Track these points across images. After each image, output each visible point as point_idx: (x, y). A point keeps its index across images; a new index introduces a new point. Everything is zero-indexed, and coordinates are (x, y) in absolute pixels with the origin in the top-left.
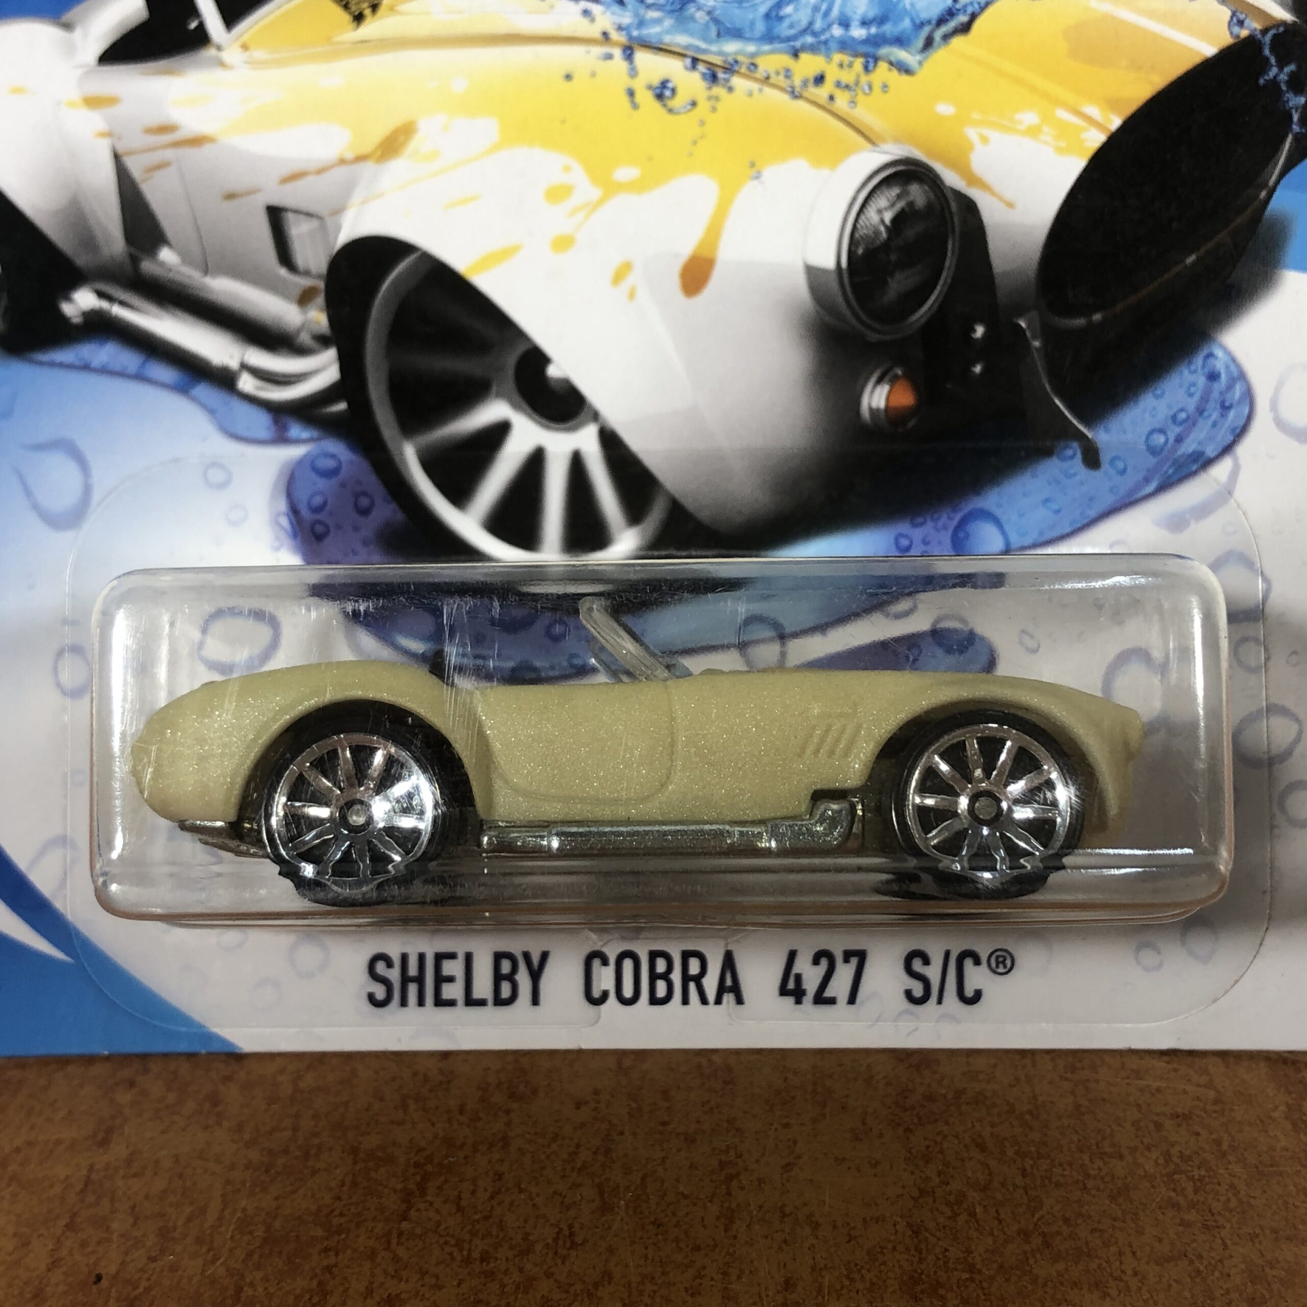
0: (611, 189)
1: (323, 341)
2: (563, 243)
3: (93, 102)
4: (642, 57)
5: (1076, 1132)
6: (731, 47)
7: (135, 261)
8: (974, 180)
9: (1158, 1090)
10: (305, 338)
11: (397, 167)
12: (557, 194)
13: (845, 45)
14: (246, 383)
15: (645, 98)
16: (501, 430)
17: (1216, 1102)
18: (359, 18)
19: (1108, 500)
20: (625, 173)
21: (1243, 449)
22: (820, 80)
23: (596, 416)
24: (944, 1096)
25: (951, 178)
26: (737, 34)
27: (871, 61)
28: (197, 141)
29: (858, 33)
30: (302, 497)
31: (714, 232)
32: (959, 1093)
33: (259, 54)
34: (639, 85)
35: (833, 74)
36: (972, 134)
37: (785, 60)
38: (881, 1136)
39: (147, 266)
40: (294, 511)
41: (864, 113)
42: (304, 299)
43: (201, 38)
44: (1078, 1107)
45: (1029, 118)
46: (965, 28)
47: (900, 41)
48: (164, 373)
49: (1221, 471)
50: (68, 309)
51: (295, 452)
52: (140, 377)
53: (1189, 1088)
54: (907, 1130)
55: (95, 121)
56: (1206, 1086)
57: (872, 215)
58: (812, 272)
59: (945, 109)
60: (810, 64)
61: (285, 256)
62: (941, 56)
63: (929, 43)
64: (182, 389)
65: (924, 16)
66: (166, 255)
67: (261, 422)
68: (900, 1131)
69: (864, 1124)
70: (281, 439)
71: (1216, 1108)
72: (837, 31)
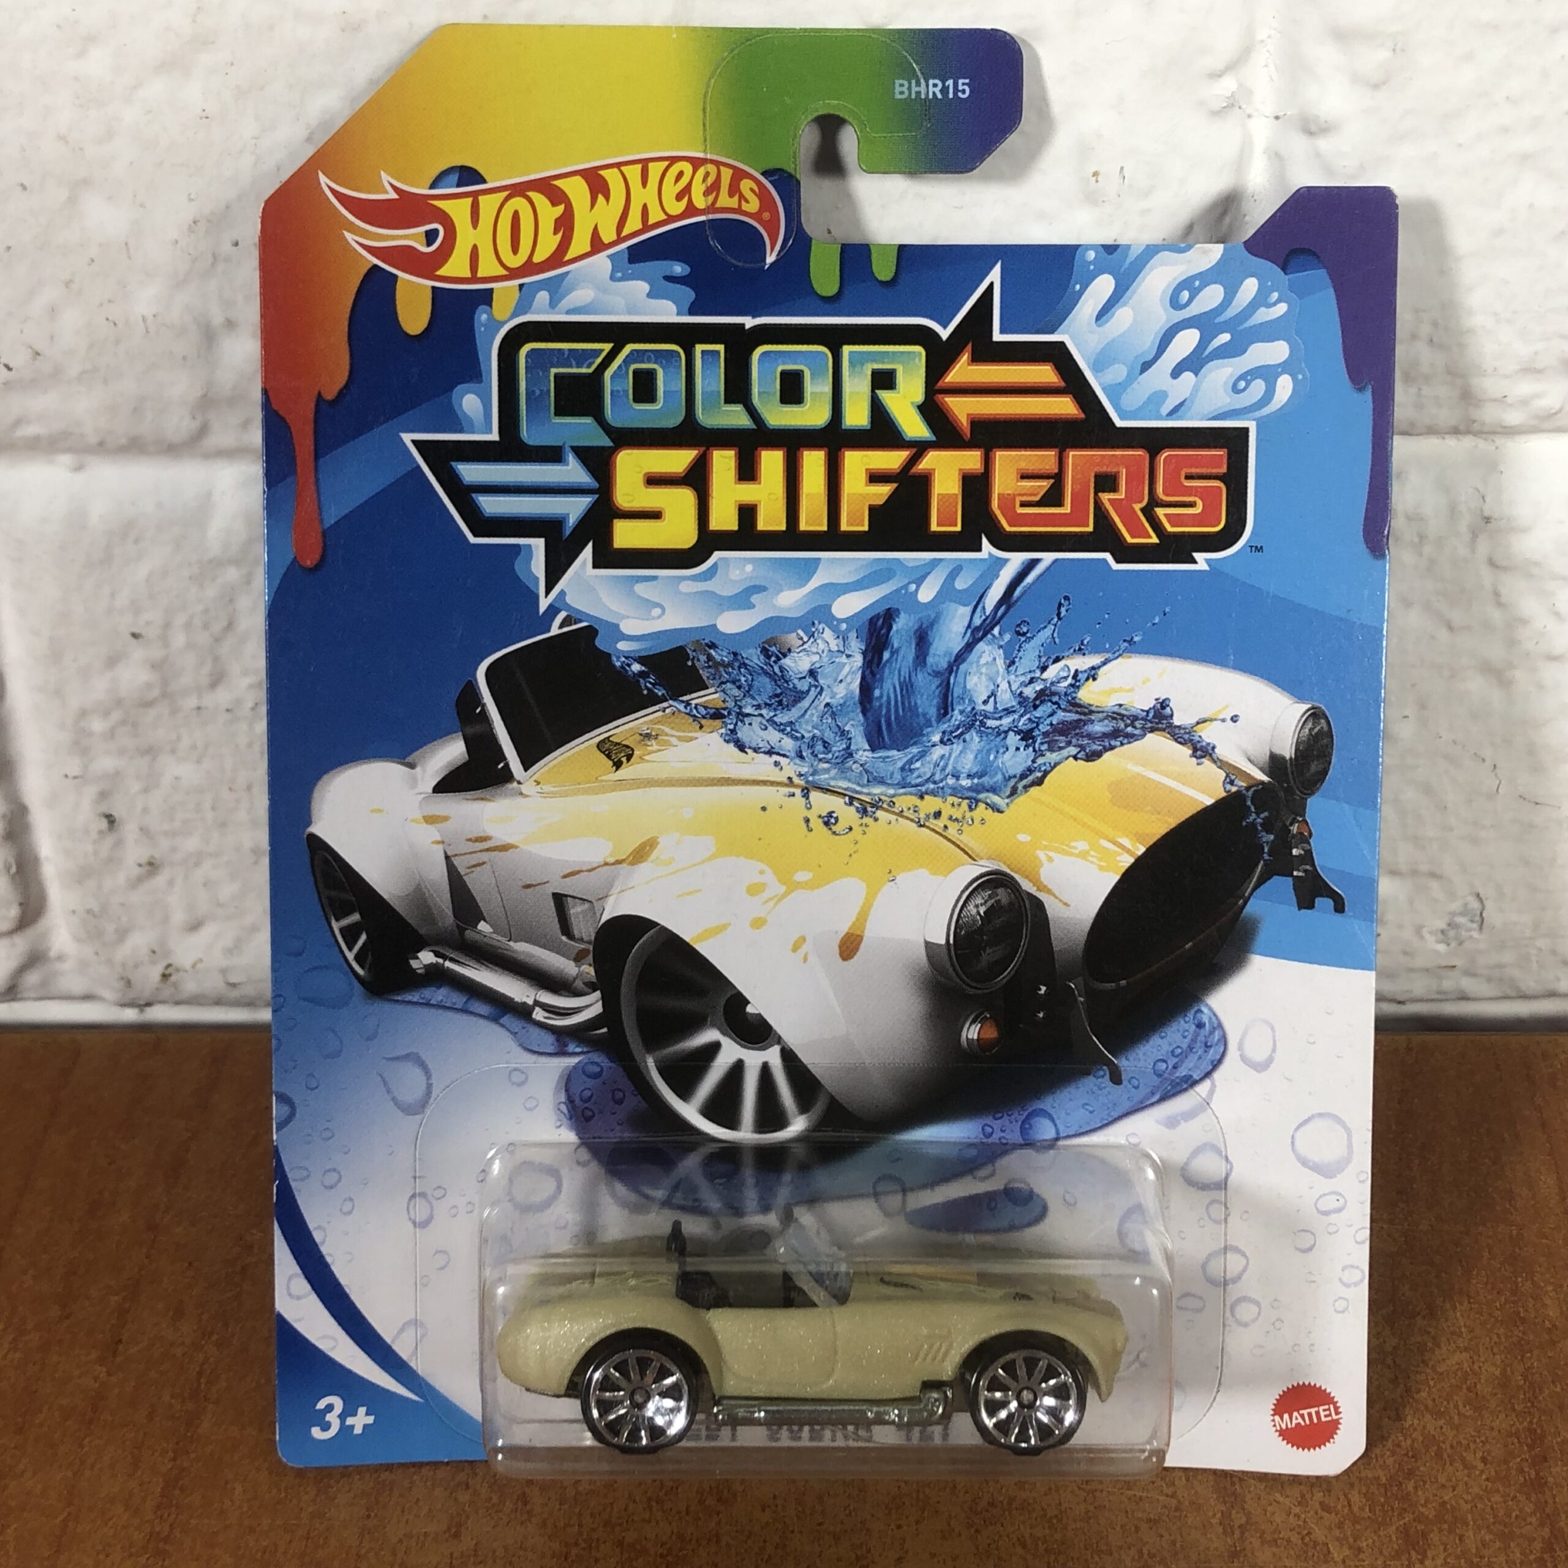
0: (793, 886)
1: (592, 987)
2: (758, 923)
3: (430, 819)
4: (814, 795)
5: (1085, 1534)
6: (877, 790)
7: (462, 930)
8: (1042, 888)
9: (1141, 1499)
10: (579, 984)
11: (643, 869)
12: (754, 890)
13: (955, 792)
14: (539, 1015)
15: (817, 824)
16: (715, 1047)
17: (1176, 1510)
18: (618, 764)
19: (1126, 1106)
20: (802, 876)
21: (1217, 1075)
22: (938, 815)
23: (779, 1040)
24: (1002, 1502)
25: (1027, 886)
26: (882, 782)
27: (973, 805)
28: (506, 848)
29: (965, 782)
30: (576, 1090)
31: (863, 917)
32: (1012, 1500)
33: (544, 789)
34: (812, 815)
35: (947, 811)
36: (1041, 855)
37: (915, 800)
38: (960, 1534)
39: (469, 933)
40: (570, 1101)
41: (965, 839)
42: (579, 957)
43: (506, 777)
44: (1087, 1512)
45: (1082, 845)
46: (1039, 782)
47: (994, 790)
48: (484, 1008)
49: (1203, 1088)
50: (414, 962)
51: (573, 1061)
52: (465, 1011)
53: (1161, 1498)
54: (977, 1531)
55: (432, 833)
56: (1172, 1497)
57: (971, 909)
58: (928, 945)
59: (1022, 837)
60: (931, 804)
61: (565, 927)
62: (1021, 800)
63: (1014, 792)
64: (495, 1020)
65: (1011, 772)
66: (482, 925)
67: (548, 1041)
68: (973, 1530)
69: (949, 1525)
70: (561, 1053)
71: (1177, 1514)
72: (951, 781)
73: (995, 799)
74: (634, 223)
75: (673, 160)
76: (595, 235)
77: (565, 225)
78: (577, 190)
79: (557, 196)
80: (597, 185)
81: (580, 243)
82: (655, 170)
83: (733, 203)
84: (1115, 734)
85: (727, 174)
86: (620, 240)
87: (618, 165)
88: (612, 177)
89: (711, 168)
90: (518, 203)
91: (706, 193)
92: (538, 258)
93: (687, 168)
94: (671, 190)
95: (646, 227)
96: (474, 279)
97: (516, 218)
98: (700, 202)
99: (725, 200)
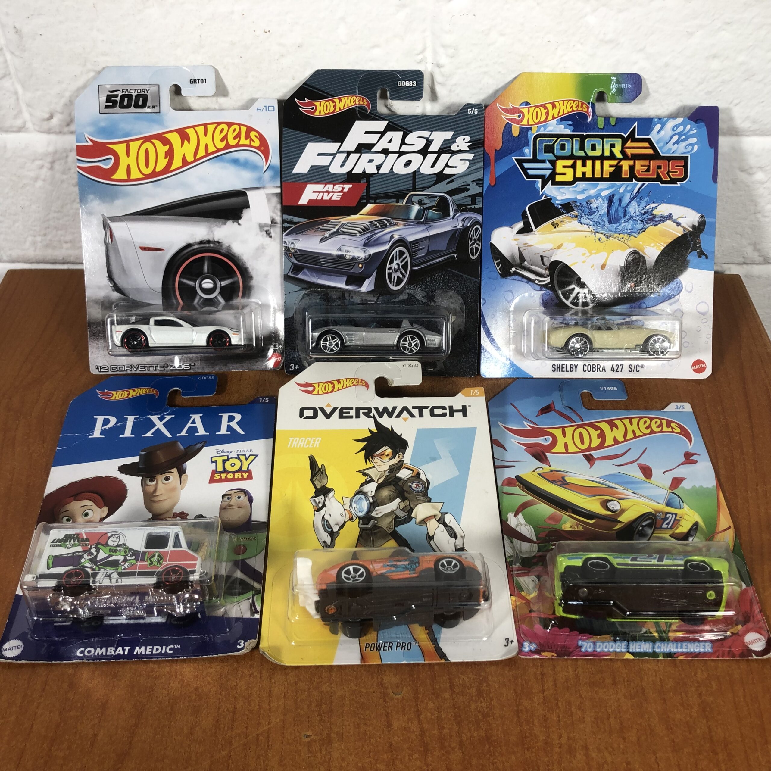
0: (591, 254)
1: (548, 276)
2: (584, 262)
3: (515, 240)
4: (597, 234)
6: (610, 233)
7: (521, 264)
8: (644, 254)
10: (545, 275)
11: (560, 250)
12: (584, 254)
13: (627, 233)
14: (537, 282)
15: (597, 240)
16: (574, 289)
18: (555, 228)
19: (661, 301)
20: (593, 252)
21: (681, 294)
22: (623, 238)
23: (587, 287)
25: (641, 253)
26: (611, 231)
27: (630, 235)
28: (531, 246)
29: (629, 231)
30: (544, 298)
31: (606, 261)
33: (540, 233)
34: (596, 238)
35: (625, 237)
36: (644, 246)
37: (618, 235)
39: (523, 264)
40: (543, 301)
41: (629, 243)
42: (545, 270)
43: (532, 230)
45: (653, 245)
46: (644, 231)
47: (635, 233)
48: (525, 280)
49: (677, 297)
50: (511, 271)
51: (543, 292)
52: (521, 281)
55: (516, 242)
57: (629, 258)
58: (621, 267)
59: (641, 243)
60: (621, 236)
61: (543, 263)
62: (641, 235)
63: (639, 233)
64: (527, 283)
66: (525, 263)
67: (538, 287)
70: (541, 290)
72: (626, 231)
73: (636, 235)
74: (561, 113)
75: (569, 100)
76: (553, 116)
77: (547, 114)
78: (549, 106)
79: (545, 108)
80: (554, 106)
81: (550, 117)
82: (566, 102)
83: (582, 109)
84: (661, 220)
85: (580, 103)
86: (558, 117)
87: (558, 101)
88: (557, 104)
89: (577, 102)
90: (537, 109)
91: (576, 107)
92: (541, 121)
93: (572, 102)
94: (569, 106)
95: (564, 114)
96: (528, 125)
97: (537, 112)
98: (575, 109)
99: (580, 109)
